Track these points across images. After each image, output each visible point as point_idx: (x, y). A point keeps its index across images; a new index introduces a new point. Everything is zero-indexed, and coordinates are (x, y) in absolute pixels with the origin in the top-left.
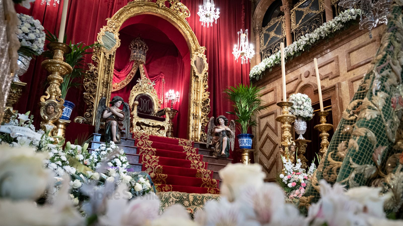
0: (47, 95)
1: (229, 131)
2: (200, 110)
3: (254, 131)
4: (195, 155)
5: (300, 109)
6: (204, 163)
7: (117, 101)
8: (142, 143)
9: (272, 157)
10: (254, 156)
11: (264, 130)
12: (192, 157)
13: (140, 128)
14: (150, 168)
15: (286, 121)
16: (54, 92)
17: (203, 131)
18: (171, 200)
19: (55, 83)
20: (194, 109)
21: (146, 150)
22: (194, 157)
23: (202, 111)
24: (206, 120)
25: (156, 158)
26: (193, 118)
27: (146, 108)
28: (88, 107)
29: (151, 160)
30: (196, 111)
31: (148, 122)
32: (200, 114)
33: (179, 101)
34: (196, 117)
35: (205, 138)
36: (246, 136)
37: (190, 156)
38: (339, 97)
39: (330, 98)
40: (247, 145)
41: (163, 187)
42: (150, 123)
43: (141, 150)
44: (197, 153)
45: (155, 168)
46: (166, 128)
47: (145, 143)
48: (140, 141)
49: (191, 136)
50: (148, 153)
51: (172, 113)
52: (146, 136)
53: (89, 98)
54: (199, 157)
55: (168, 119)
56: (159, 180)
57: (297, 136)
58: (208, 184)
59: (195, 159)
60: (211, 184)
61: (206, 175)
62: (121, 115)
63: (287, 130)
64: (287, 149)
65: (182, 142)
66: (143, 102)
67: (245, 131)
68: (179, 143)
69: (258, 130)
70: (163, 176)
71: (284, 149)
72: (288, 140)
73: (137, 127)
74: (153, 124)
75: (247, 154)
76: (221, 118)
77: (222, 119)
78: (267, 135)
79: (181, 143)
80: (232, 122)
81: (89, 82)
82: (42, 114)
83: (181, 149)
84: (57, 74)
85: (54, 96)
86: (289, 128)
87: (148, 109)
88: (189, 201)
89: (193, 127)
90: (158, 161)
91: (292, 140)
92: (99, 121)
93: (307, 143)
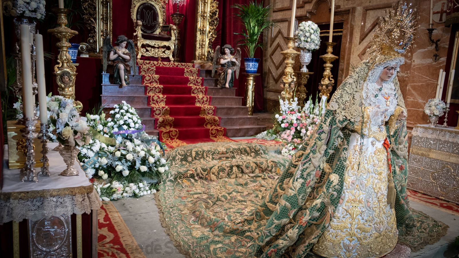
0: (58, 63)
1: (234, 62)
2: (208, 23)
3: (266, 34)
4: (200, 88)
5: (307, 42)
6: (208, 97)
7: (122, 42)
8: (149, 78)
9: (280, 68)
10: (264, 62)
11: (276, 37)
12: (197, 89)
13: (145, 50)
14: (158, 110)
15: (290, 57)
16: (65, 60)
17: (210, 47)
18: (177, 158)
19: (64, 51)
20: (202, 23)
21: (153, 87)
22: (199, 90)
23: (210, 25)
24: (214, 35)
25: (163, 97)
26: (200, 34)
27: (150, 21)
28: (89, 32)
29: (158, 100)
30: (203, 26)
31: (154, 44)
32: (208, 28)
33: (185, 4)
34: (203, 32)
35: (212, 54)
36: (252, 61)
37: (195, 89)
38: (351, 24)
39: (343, 22)
40: (252, 69)
41: (171, 133)
42: (155, 45)
43: (148, 88)
44: (202, 85)
45: (163, 110)
46: (172, 48)
47: (151, 78)
48: (147, 77)
49: (197, 54)
50: (155, 90)
51: (178, 19)
52: (153, 68)
53: (90, 22)
54: (204, 89)
55: (173, 38)
56: (167, 123)
57: (301, 67)
58: (211, 122)
59: (200, 91)
60: (213, 122)
61: (209, 112)
62: (127, 57)
63: (289, 66)
64: (287, 85)
65: (188, 70)
66: (146, 14)
67: (252, 53)
68: (185, 71)
69: (270, 35)
70: (170, 120)
71: (284, 85)
72: (289, 76)
73: (142, 49)
74: (158, 45)
75: (252, 78)
76: (226, 48)
77: (228, 49)
78: (278, 43)
79: (187, 72)
80: (238, 50)
81: (87, 3)
82: (59, 83)
83: (187, 80)
84: (64, 40)
85: (65, 64)
86: (292, 64)
87: (152, 22)
88: (191, 156)
89: (200, 44)
90: (165, 100)
91: (293, 75)
92: (106, 61)
93: (310, 75)
